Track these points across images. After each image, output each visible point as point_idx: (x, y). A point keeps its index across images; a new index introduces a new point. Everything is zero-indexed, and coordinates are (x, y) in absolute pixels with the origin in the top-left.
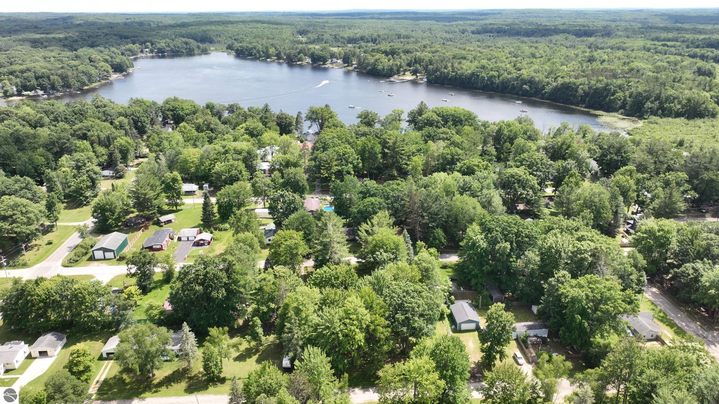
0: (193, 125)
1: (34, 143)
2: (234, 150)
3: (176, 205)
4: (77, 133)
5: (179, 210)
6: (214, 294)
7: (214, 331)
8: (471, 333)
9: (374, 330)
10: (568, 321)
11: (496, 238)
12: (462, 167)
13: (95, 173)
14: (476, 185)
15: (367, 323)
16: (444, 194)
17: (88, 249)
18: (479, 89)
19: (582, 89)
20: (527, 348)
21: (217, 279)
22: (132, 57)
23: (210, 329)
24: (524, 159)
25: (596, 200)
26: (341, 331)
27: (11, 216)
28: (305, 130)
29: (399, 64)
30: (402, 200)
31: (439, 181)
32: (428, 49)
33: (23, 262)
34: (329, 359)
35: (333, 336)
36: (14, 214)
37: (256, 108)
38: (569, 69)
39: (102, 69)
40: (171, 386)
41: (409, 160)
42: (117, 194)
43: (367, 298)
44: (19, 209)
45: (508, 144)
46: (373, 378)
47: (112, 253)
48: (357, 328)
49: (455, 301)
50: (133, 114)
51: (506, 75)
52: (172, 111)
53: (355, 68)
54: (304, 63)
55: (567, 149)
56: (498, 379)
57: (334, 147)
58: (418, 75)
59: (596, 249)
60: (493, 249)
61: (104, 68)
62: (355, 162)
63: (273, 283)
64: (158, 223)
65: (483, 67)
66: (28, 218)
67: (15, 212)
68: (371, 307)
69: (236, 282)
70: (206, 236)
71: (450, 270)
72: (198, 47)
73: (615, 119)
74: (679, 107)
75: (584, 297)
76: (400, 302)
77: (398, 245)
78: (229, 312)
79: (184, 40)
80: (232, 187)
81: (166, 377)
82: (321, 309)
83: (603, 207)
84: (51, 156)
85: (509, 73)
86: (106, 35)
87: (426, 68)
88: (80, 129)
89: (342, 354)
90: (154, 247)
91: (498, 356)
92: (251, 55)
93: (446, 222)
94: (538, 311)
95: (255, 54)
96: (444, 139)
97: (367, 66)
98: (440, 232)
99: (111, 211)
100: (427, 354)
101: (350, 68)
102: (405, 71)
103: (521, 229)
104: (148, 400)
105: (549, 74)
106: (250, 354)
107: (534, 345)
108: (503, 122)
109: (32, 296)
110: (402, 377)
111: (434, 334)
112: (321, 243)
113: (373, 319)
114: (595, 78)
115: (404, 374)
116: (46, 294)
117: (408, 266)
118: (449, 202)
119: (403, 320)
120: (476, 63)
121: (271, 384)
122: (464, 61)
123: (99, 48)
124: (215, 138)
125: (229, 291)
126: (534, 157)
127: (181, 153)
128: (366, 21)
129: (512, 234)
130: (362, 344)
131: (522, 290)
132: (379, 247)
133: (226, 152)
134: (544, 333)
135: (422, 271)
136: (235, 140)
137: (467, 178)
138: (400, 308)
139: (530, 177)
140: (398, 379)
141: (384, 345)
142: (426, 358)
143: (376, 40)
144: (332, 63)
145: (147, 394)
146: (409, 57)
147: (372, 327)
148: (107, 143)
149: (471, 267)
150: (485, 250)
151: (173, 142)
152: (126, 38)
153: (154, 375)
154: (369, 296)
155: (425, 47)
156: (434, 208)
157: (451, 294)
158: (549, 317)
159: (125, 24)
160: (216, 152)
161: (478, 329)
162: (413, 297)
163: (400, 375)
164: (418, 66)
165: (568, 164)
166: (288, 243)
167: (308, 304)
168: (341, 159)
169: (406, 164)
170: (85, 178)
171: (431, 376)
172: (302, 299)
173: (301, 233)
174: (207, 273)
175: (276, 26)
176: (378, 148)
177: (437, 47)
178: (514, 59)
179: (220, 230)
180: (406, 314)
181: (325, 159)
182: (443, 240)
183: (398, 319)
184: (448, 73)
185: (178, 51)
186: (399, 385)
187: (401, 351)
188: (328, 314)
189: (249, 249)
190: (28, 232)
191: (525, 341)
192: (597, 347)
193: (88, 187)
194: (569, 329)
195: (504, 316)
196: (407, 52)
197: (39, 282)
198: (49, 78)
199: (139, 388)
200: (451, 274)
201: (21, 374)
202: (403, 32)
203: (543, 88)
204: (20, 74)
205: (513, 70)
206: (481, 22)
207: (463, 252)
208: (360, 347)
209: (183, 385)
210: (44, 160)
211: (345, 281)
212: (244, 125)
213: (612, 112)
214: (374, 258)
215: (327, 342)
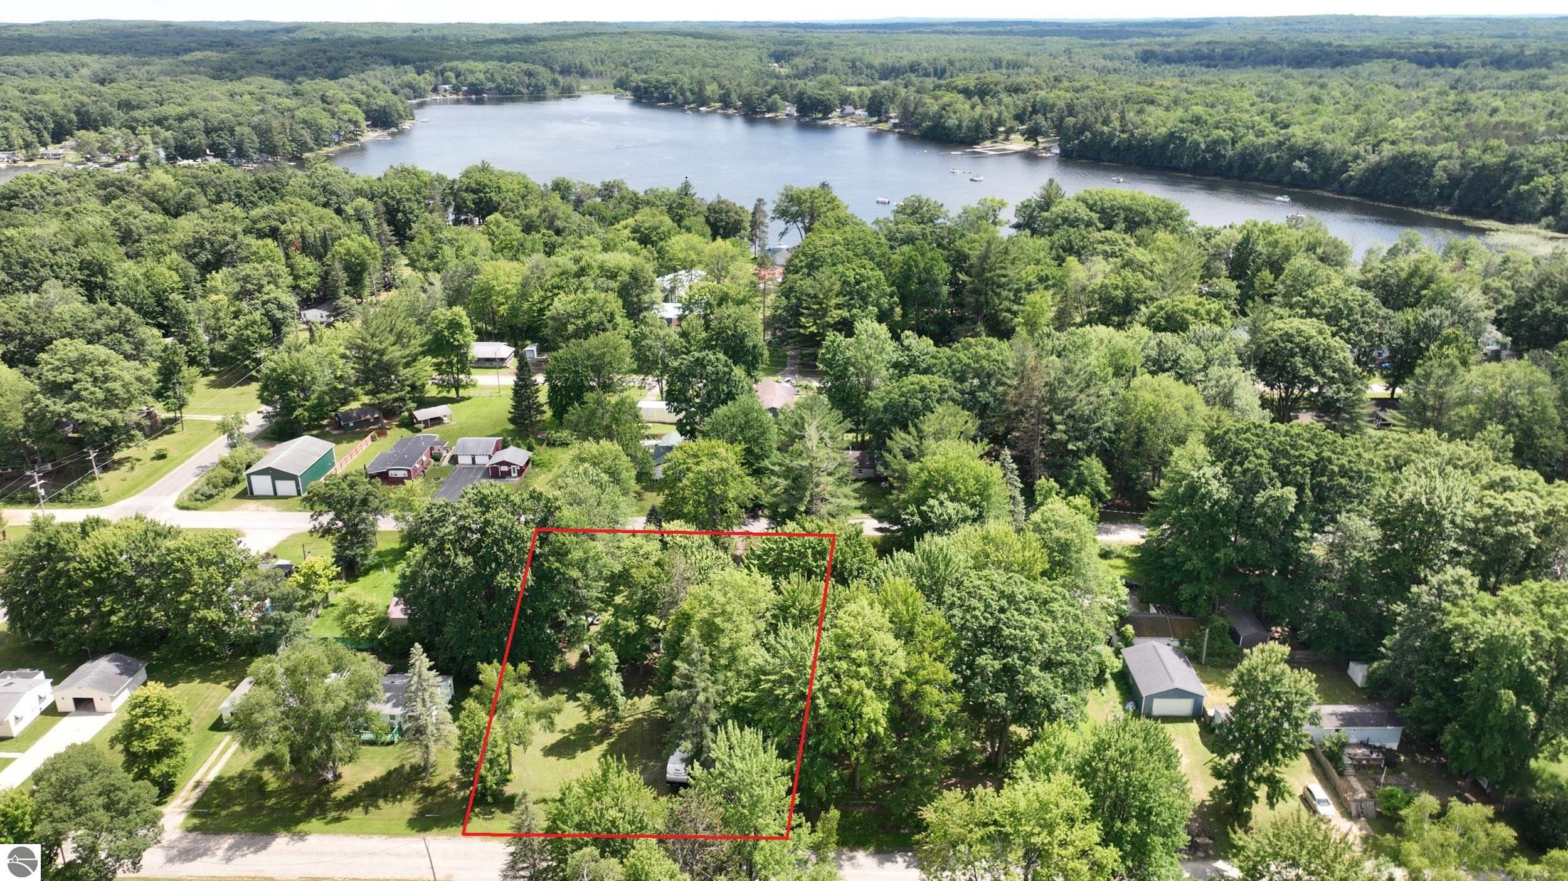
0: (517, 221)
1: (161, 242)
2: (601, 268)
3: (457, 385)
4: (258, 226)
5: (463, 399)
6: (503, 579)
7: (489, 672)
8: (1180, 726)
9: (916, 695)
10: (1473, 706)
11: (1257, 475)
12: (1153, 315)
13: (282, 307)
14: (1191, 354)
15: (897, 673)
16: (1110, 370)
17: (239, 471)
18: (1185, 171)
19: (1445, 169)
20: (1341, 774)
21: (511, 542)
22: (414, 101)
23: (483, 666)
24: (1315, 302)
25: (1523, 401)
26: (824, 690)
27: (69, 385)
28: (772, 242)
29: (995, 115)
30: (1000, 383)
31: (1095, 343)
32: (1066, 84)
33: (91, 494)
34: (787, 764)
35: (802, 704)
36: (76, 381)
37: (661, 190)
38: (1411, 125)
39: (346, 117)
40: (377, 807)
41: (1017, 301)
42: (320, 350)
43: (901, 607)
44: (88, 369)
45: (1266, 275)
46: (908, 826)
47: (293, 483)
48: (868, 685)
49: (1136, 640)
50: (386, 193)
51: (1251, 137)
52: (475, 192)
53: (895, 125)
54: (781, 115)
55: (1423, 287)
56: (1275, 855)
57: (834, 265)
58: (1040, 139)
59: (1551, 512)
60: (1247, 505)
61: (351, 115)
62: (884, 301)
63: (658, 564)
64: (410, 424)
65: (1197, 120)
66: (108, 390)
67: (79, 375)
68: (911, 633)
69: (561, 553)
70: (516, 455)
71: (1120, 562)
72: (555, 83)
73: (1533, 239)
75: (1529, 640)
76: (991, 623)
77: (987, 486)
78: (541, 629)
79: (524, 66)
80: (586, 344)
81: (367, 784)
82: (774, 628)
83: (1543, 420)
84: (193, 271)
85: (1261, 134)
86: (366, 55)
87: (1059, 127)
88: (265, 217)
89: (824, 755)
90: (392, 474)
91: (1262, 791)
92: (666, 99)
93: (1111, 441)
94: (1370, 677)
95: (675, 97)
96: (1107, 255)
97: (922, 121)
98: (1094, 467)
99: (303, 390)
100: (1068, 770)
101: (883, 126)
102: (1010, 131)
103: (1327, 454)
104: (313, 840)
105: (1359, 135)
106: (588, 739)
107: (1360, 768)
108: (1255, 225)
109: (68, 560)
110: (992, 828)
111: (1084, 718)
112: (788, 473)
113: (914, 664)
114: (1479, 143)
115: (995, 823)
116: (99, 557)
117: (1015, 536)
118: (1122, 392)
119: (996, 674)
120: (1179, 112)
121: (613, 822)
122: (1150, 108)
123: (346, 80)
124: (562, 245)
125: (544, 577)
126: (1343, 296)
127: (477, 271)
128: (925, 36)
129: (1304, 465)
130: (881, 730)
131: (1321, 620)
132: (936, 487)
133: (582, 272)
134: (1389, 737)
135: (1052, 550)
136: (606, 248)
137: (1168, 338)
138: (990, 639)
139: (1336, 342)
140: (979, 833)
141: (939, 737)
142: (1063, 779)
143: (944, 71)
144: (843, 116)
145: (315, 823)
146: (1019, 100)
147: (910, 687)
148: (318, 249)
149: (1182, 549)
150: (1224, 507)
151: (466, 251)
152: (405, 62)
153: (338, 777)
154: (905, 602)
155: (1057, 79)
156: (1084, 405)
157: (1123, 620)
158: (1404, 697)
159: (409, 39)
160: (559, 270)
161: (1198, 714)
162: (1027, 613)
163: (985, 825)
164: (1040, 118)
165: (1434, 315)
166: (703, 468)
167: (741, 614)
168: (850, 293)
169: (1009, 310)
170: (258, 318)
171: (1077, 833)
172: (722, 600)
173: (739, 448)
174: (487, 523)
175: (722, 43)
176: (943, 271)
177: (1087, 79)
178: (1271, 106)
179: (552, 444)
180: (1006, 656)
181: (811, 291)
182: (1103, 487)
183: (984, 668)
184: (1112, 135)
185: (512, 91)
186: (984, 850)
187: (987, 759)
188: (790, 644)
189: (605, 477)
190: (105, 422)
191: (1334, 756)
192: (1551, 787)
193: (262, 338)
194: (1474, 729)
195: (1285, 681)
196: (1016, 90)
197: (88, 529)
198: (232, 131)
199: (297, 807)
200: (1123, 572)
201: (23, 751)
202: (1008, 56)
203: (1345, 167)
204: (176, 124)
205: (1270, 127)
206: (1188, 39)
207: (1159, 512)
208: (873, 741)
209: (408, 807)
210: (176, 278)
211: (842, 562)
212: (630, 221)
213: (1521, 222)
214: (922, 515)
215: (785, 719)
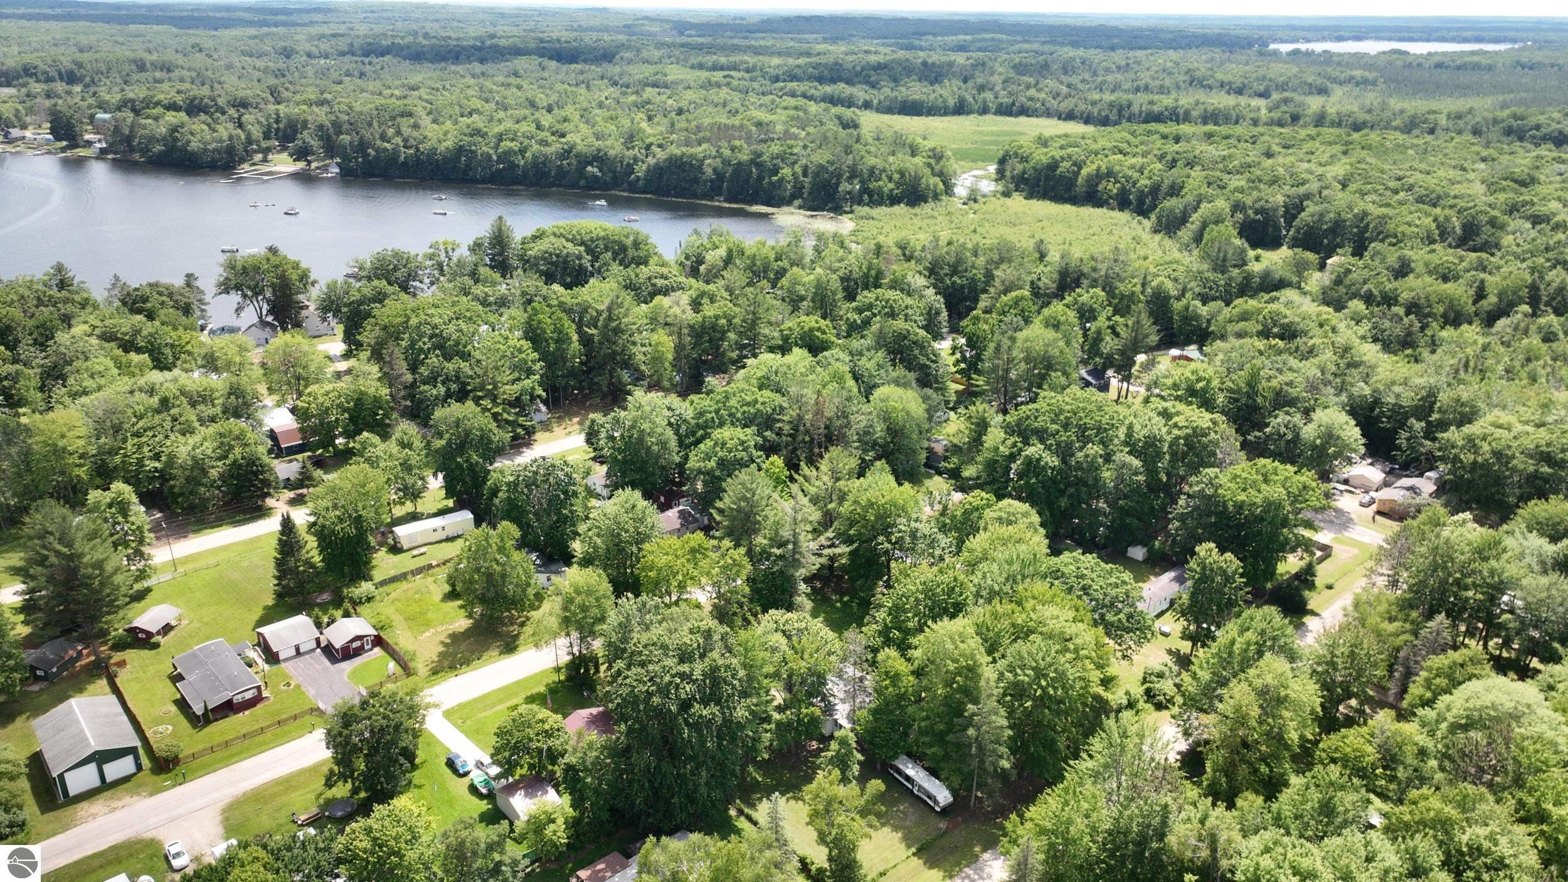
19: (710, 166)
47: (130, 758)
51: (536, 146)
58: (310, 158)
64: (142, 640)
65: (479, 133)
73: (796, 218)
74: (891, 186)
85: (544, 143)
90: (238, 699)
101: (84, 152)
102: (267, 151)
105: (629, 141)
114: (727, 144)
144: (9, 141)
164: (308, 138)
203: (630, 169)
213: (783, 205)
